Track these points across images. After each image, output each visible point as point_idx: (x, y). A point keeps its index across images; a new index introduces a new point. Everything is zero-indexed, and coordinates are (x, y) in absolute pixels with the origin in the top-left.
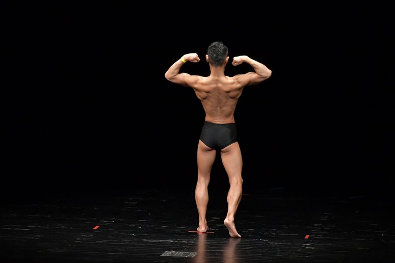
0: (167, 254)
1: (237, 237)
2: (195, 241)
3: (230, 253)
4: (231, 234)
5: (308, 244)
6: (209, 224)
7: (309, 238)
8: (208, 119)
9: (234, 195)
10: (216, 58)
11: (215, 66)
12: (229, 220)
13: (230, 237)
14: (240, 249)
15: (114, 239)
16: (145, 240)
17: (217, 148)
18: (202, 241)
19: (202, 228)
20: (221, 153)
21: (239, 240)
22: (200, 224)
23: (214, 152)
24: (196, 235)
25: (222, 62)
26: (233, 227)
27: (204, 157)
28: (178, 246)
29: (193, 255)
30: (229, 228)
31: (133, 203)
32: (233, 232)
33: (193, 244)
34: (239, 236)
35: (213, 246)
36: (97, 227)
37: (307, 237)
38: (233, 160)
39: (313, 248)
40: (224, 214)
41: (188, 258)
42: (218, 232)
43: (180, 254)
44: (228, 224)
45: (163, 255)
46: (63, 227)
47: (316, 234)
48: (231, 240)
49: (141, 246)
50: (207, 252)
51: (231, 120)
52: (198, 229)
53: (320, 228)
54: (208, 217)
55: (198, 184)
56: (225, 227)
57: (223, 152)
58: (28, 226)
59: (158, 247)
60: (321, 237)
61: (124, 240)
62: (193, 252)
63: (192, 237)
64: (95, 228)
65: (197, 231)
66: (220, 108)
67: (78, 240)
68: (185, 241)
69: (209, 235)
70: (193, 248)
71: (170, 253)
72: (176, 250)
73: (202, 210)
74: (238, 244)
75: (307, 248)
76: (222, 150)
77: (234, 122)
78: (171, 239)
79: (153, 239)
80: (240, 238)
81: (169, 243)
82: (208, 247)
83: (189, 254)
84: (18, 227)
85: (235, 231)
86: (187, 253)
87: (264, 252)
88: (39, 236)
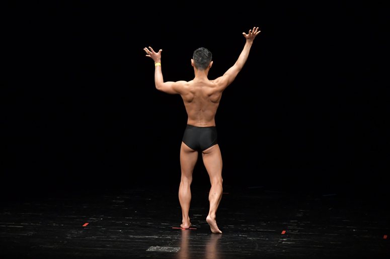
0: (152, 249)
1: (218, 233)
2: (178, 237)
3: (212, 248)
4: (213, 231)
5: (284, 239)
6: (192, 221)
7: (285, 233)
8: (190, 122)
10: (202, 61)
11: (200, 70)
12: (211, 217)
13: (211, 233)
14: (221, 245)
15: (103, 235)
16: (131, 236)
17: (199, 149)
18: (185, 236)
19: (185, 224)
20: (203, 154)
21: (220, 235)
22: (183, 221)
24: (179, 231)
25: (206, 65)
26: (215, 224)
28: (163, 241)
29: (177, 249)
30: (211, 225)
31: (121, 201)
32: (215, 229)
33: (176, 239)
34: (221, 232)
35: (195, 241)
36: (86, 224)
37: (284, 232)
38: (213, 161)
39: (289, 243)
40: (206, 211)
41: (172, 253)
42: (200, 227)
43: (165, 249)
44: (209, 221)
45: (148, 250)
46: (54, 225)
47: (292, 230)
48: (212, 236)
49: (128, 242)
50: (189, 247)
51: (212, 124)
52: (181, 226)
53: (295, 224)
54: (190, 214)
55: (181, 183)
56: (207, 223)
57: (204, 153)
58: (22, 224)
59: (144, 242)
60: (296, 232)
61: (112, 236)
62: (177, 247)
63: (176, 234)
64: (85, 225)
65: (180, 227)
66: (203, 111)
67: (69, 237)
68: (169, 237)
69: (192, 231)
70: (177, 243)
71: (155, 248)
72: (161, 245)
73: (185, 208)
74: (219, 240)
75: (283, 242)
76: (204, 151)
77: (215, 126)
78: (157, 235)
79: (140, 235)
80: (220, 233)
81: (154, 238)
82: (191, 242)
83: (173, 249)
84: (13, 225)
85: (216, 227)
86: (171, 248)
87: (243, 246)
88: (32, 233)
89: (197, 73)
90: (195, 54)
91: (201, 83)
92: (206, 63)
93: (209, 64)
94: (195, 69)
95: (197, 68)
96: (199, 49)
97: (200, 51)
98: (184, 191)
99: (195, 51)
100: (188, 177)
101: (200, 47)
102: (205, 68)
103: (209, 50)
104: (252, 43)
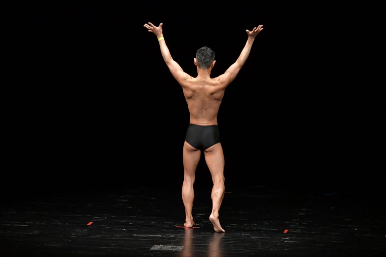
0: (156, 247)
1: (221, 232)
2: (181, 236)
3: (215, 247)
4: (216, 229)
5: (287, 238)
6: (195, 220)
7: (288, 232)
8: (193, 121)
9: (217, 192)
10: (204, 59)
11: (203, 68)
12: (214, 216)
13: (214, 231)
14: (224, 243)
15: (107, 234)
16: (135, 235)
17: (202, 148)
18: (188, 234)
19: (189, 223)
20: (205, 153)
21: (223, 234)
22: (187, 220)
23: (198, 153)
24: (183, 230)
25: (209, 64)
26: (218, 223)
27: (190, 158)
28: (166, 240)
29: (180, 248)
30: (214, 224)
31: (124, 201)
32: (217, 227)
33: (180, 238)
34: (223, 231)
35: (199, 240)
36: (91, 223)
37: (286, 231)
38: (215, 159)
39: (292, 242)
40: (209, 210)
41: (176, 252)
42: (203, 226)
43: (168, 248)
44: (213, 220)
45: (152, 249)
46: (59, 223)
47: (295, 229)
48: (216, 235)
49: (133, 240)
50: (193, 246)
51: (215, 122)
52: (184, 224)
53: (297, 223)
54: (194, 213)
55: (184, 182)
56: (211, 222)
57: (207, 152)
58: (27, 223)
59: (148, 241)
60: (298, 231)
61: (116, 235)
62: (180, 245)
63: (179, 232)
64: (89, 224)
65: (184, 226)
66: (206, 110)
67: (73, 235)
68: (173, 236)
69: (195, 230)
70: (180, 242)
71: (159, 247)
72: (164, 244)
73: (188, 207)
74: (222, 238)
75: (286, 241)
76: (206, 150)
77: (217, 124)
78: (160, 233)
79: (143, 234)
80: (223, 232)
81: (157, 237)
82: (195, 241)
83: (176, 248)
84: (18, 224)
85: (219, 226)
86: (175, 246)
87: (246, 245)
88: (37, 232)
89: (200, 71)
90: (197, 53)
91: (204, 81)
92: (208, 62)
93: (211, 63)
94: (198, 67)
95: (199, 67)
96: (202, 48)
97: (203, 50)
98: (188, 190)
99: (198, 50)
100: (191, 176)
101: (203, 46)
102: (208, 67)
103: (212, 49)
104: (254, 40)
